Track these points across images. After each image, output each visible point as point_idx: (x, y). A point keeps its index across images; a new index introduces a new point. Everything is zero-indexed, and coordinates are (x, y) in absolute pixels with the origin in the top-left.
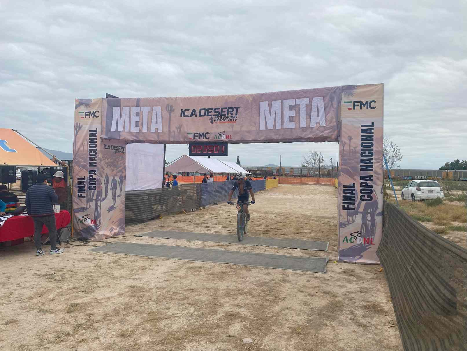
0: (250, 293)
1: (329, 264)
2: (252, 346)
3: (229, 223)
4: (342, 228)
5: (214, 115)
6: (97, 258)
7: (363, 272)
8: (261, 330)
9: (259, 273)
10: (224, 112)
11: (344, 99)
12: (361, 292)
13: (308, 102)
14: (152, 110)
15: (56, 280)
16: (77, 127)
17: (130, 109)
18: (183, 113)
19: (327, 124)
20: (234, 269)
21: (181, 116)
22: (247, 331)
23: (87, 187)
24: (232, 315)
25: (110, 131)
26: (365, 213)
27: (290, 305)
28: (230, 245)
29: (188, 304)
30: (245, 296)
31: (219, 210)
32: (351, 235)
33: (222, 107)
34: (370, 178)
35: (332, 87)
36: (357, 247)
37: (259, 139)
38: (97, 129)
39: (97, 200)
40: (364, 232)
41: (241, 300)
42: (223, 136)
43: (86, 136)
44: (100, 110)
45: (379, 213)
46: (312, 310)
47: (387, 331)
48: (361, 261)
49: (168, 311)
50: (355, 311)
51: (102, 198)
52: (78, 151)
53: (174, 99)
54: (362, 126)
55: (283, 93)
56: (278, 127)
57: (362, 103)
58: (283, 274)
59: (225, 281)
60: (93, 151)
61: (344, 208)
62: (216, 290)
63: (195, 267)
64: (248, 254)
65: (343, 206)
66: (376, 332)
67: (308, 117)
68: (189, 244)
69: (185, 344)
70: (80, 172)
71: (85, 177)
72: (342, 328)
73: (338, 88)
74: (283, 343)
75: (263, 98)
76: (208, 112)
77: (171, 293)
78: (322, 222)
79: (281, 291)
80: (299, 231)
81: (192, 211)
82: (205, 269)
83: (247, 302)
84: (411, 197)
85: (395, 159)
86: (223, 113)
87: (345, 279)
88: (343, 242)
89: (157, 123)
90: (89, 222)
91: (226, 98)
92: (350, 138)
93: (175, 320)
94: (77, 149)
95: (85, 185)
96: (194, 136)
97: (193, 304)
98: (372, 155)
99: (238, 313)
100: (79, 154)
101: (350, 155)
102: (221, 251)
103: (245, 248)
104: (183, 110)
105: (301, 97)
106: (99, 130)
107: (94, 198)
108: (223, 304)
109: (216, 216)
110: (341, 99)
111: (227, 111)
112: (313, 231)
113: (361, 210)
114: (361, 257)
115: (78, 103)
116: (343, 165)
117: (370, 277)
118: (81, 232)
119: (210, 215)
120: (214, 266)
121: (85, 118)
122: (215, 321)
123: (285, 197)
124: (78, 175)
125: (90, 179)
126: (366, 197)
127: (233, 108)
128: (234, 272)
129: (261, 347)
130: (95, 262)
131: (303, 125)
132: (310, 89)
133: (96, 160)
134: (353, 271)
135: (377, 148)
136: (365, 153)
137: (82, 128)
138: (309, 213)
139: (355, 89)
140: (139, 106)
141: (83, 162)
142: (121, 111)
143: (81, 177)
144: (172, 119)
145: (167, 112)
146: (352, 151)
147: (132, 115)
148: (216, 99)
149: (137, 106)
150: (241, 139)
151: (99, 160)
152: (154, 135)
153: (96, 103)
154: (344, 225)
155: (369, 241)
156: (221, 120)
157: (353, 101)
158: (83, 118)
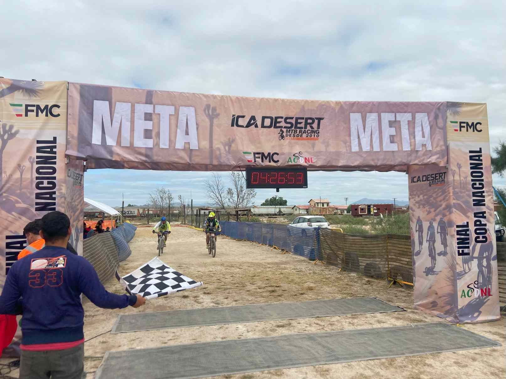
4: (459, 279)
5: (285, 127)
10: (300, 123)
11: (450, 118)
13: (410, 118)
14: (177, 111)
16: (5, 132)
17: (133, 107)
18: (235, 122)
19: (434, 148)
21: (232, 125)
25: (90, 144)
26: (480, 258)
32: (468, 287)
33: (298, 116)
35: (436, 103)
36: (475, 301)
37: (353, 165)
38: (55, 138)
42: (301, 158)
43: (29, 150)
44: (62, 104)
48: (481, 318)
53: (219, 98)
54: (471, 152)
55: (380, 103)
56: (376, 148)
57: (467, 124)
60: (45, 181)
61: (459, 254)
65: (459, 251)
67: (412, 137)
73: (442, 103)
75: (355, 108)
76: (276, 122)
86: (299, 126)
88: (461, 297)
89: (187, 133)
91: (303, 104)
92: (459, 166)
94: (4, 176)
96: (255, 157)
100: (9, 188)
101: (461, 187)
104: (236, 116)
105: (401, 111)
106: (61, 142)
110: (447, 118)
111: (304, 123)
114: (480, 313)
115: (8, 86)
116: (454, 200)
121: (26, 115)
124: (6, 228)
126: (481, 239)
127: (313, 118)
131: (407, 147)
132: (413, 103)
133: (54, 199)
135: (487, 178)
136: (475, 184)
137: (17, 136)
139: (460, 107)
140: (151, 103)
141: (20, 203)
142: (113, 109)
143: (16, 232)
144: (215, 129)
145: (207, 116)
146: (462, 182)
147: (135, 118)
148: (288, 104)
149: (146, 103)
150: (328, 164)
151: (62, 198)
152: (183, 154)
153: (52, 90)
154: (462, 275)
155: (486, 293)
156: (296, 135)
157: (459, 121)
158: (21, 115)
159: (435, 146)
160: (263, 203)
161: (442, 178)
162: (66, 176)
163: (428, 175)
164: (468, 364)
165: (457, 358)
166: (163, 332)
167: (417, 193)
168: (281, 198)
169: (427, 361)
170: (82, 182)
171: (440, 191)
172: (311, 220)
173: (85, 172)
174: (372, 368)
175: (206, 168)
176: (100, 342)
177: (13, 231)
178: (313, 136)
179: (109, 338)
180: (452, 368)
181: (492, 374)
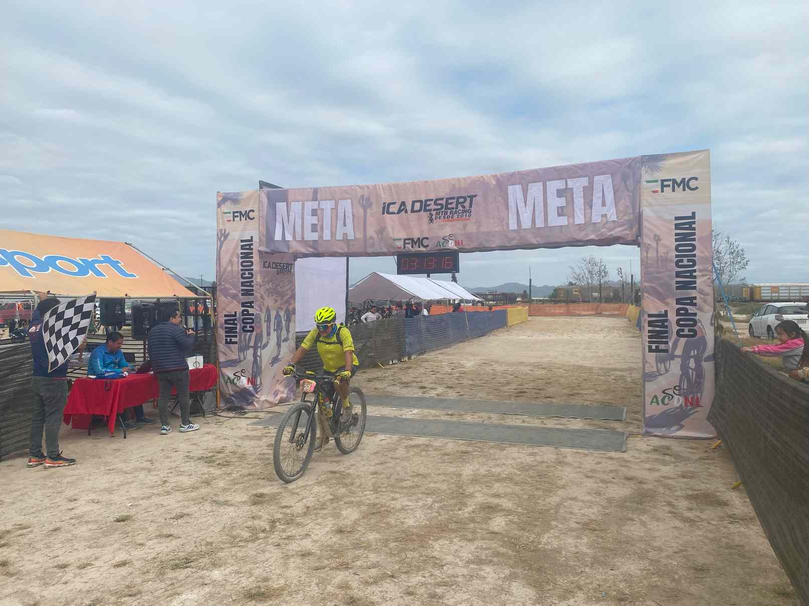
0: (510, 479)
1: (629, 439)
2: (527, 544)
3: (457, 382)
4: (649, 381)
5: (434, 210)
6: (267, 435)
7: (685, 449)
8: (536, 526)
9: (519, 453)
10: (451, 203)
11: (646, 176)
12: (684, 477)
13: (587, 184)
14: (337, 204)
15: (219, 464)
16: (221, 235)
17: (303, 205)
18: (386, 209)
19: (619, 218)
20: (480, 448)
21: (383, 213)
22: (516, 527)
23: (240, 329)
24: (489, 507)
25: (273, 240)
26: (685, 357)
27: (574, 496)
28: (466, 414)
29: (423, 493)
30: (505, 484)
31: (435, 361)
32: (664, 392)
34: (692, 301)
35: (626, 159)
36: (674, 411)
37: (509, 245)
38: (252, 237)
39: (255, 348)
40: (685, 387)
41: (498, 487)
42: (450, 241)
43: (236, 248)
44: (256, 208)
45: (708, 357)
46: (610, 500)
47: (725, 527)
48: (681, 433)
49: (394, 502)
50: (676, 502)
51: (263, 344)
52: (224, 273)
53: (372, 188)
54: (677, 218)
55: (546, 170)
56: (540, 224)
57: (674, 181)
58: (557, 454)
59: (467, 464)
60: (247, 272)
61: (651, 350)
62: (460, 475)
63: (418, 446)
64: (496, 426)
65: (650, 347)
66: (709, 529)
67: (587, 207)
68: (401, 412)
69: (430, 542)
70: (228, 305)
71: (236, 312)
72: (656, 523)
73: (635, 159)
74: (570, 541)
75: (514, 179)
76: (426, 205)
77: (393, 480)
78: (613, 377)
79: (557, 477)
80: (576, 392)
81: (391, 363)
82: (434, 447)
83: (508, 490)
84: (766, 332)
85: (736, 267)
86: (449, 206)
87: (657, 460)
88: (651, 404)
89: (345, 225)
90: (244, 382)
91: (453, 182)
92: (657, 239)
93: (408, 513)
94: (222, 269)
95: (236, 324)
96: (405, 244)
97: (429, 494)
98: (694, 265)
99: (498, 505)
100: (225, 278)
101: (658, 265)
102: (454, 422)
103: (490, 418)
104: (387, 204)
105: (574, 176)
106: (256, 240)
107: (250, 345)
108: (472, 493)
109: (433, 371)
110: (641, 177)
111: (455, 203)
112: (597, 391)
113: (679, 352)
114: (681, 427)
115: (222, 199)
116: (647, 282)
117: (697, 457)
118: (233, 398)
119: (422, 370)
120: (447, 443)
121: (234, 220)
122: (466, 515)
123: (541, 337)
124: (225, 309)
125: (243, 315)
126: (686, 332)
127: (465, 197)
128: (479, 452)
129: (540, 546)
130: (265, 440)
131: (580, 219)
132: (590, 164)
133: (252, 286)
134: (668, 448)
135: (702, 252)
136: (682, 260)
137: (229, 238)
138: (587, 364)
139: (663, 160)
140: (317, 200)
141: (232, 290)
142: (289, 209)
143: (230, 312)
144: (369, 218)
145: (361, 207)
146: (660, 258)
147: (305, 214)
149: (313, 200)
150: (480, 246)
151: (257, 285)
152: (342, 244)
153: (249, 198)
154: (654, 377)
155: (693, 402)
156: (446, 217)
157: (660, 179)
158: (230, 221)
159: (621, 215)
162: (260, 268)
170: (292, 271)
178: (464, 217)
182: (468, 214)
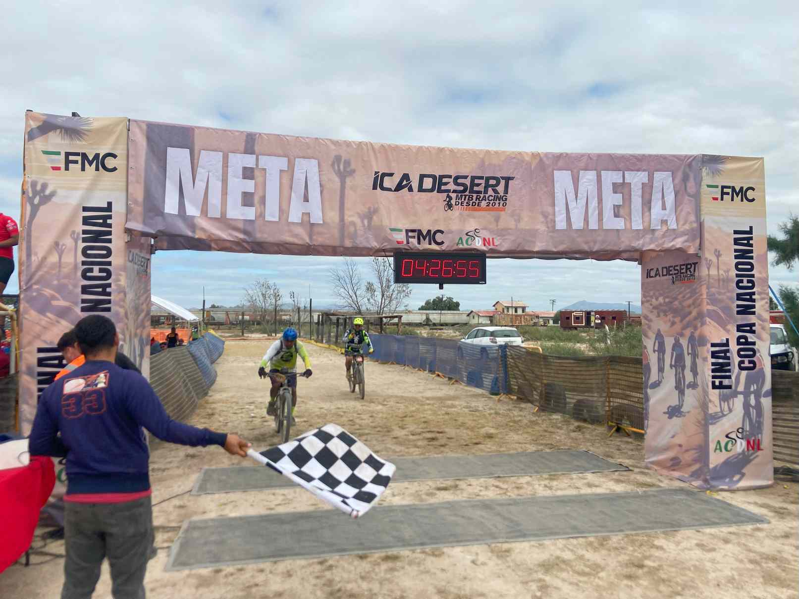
4: (712, 424)
5: (454, 191)
10: (478, 185)
11: (706, 180)
13: (646, 180)
14: (291, 165)
16: (35, 193)
17: (225, 158)
18: (378, 182)
19: (680, 226)
21: (375, 188)
32: (727, 436)
34: (751, 328)
35: (686, 156)
36: (736, 458)
37: (555, 250)
38: (109, 204)
42: (477, 238)
43: (70, 221)
44: (120, 151)
45: (767, 391)
48: (743, 484)
52: (40, 266)
53: (355, 146)
54: (736, 232)
55: (600, 156)
56: (593, 225)
57: (733, 189)
60: (96, 268)
65: (713, 383)
67: (646, 209)
70: (45, 328)
73: (695, 158)
75: (560, 163)
76: (441, 184)
86: (476, 189)
88: (715, 451)
89: (306, 199)
91: (481, 156)
92: (718, 254)
94: (34, 259)
96: (408, 237)
98: (752, 287)
100: (42, 277)
101: (719, 285)
104: (380, 174)
105: (632, 168)
106: (119, 209)
110: (701, 180)
111: (483, 185)
114: (743, 475)
115: (40, 124)
116: (709, 305)
121: (67, 169)
124: (38, 337)
126: (746, 364)
127: (498, 178)
131: (637, 224)
132: (650, 156)
133: (109, 294)
135: (760, 273)
136: (742, 281)
137: (54, 199)
139: (722, 163)
140: (252, 153)
141: (58, 300)
142: (196, 161)
143: (51, 343)
144: (348, 192)
145: (336, 174)
146: (722, 277)
147: (229, 175)
148: (458, 155)
149: (246, 152)
150: (518, 248)
151: (119, 293)
152: (300, 231)
153: (105, 131)
154: (716, 419)
155: (754, 445)
156: (471, 203)
157: (720, 184)
158: (58, 169)
159: (681, 223)
160: (422, 307)
161: (690, 271)
162: (125, 261)
163: (670, 267)
164: (716, 547)
165: (701, 538)
166: (269, 494)
167: (654, 294)
168: (450, 298)
169: (656, 543)
170: (148, 271)
171: (688, 291)
172: (495, 334)
173: (152, 255)
174: (575, 549)
175: (333, 251)
176: (175, 507)
177: (49, 342)
178: (497, 205)
179: (189, 501)
180: (692, 552)
181: (752, 561)
182: (502, 202)
